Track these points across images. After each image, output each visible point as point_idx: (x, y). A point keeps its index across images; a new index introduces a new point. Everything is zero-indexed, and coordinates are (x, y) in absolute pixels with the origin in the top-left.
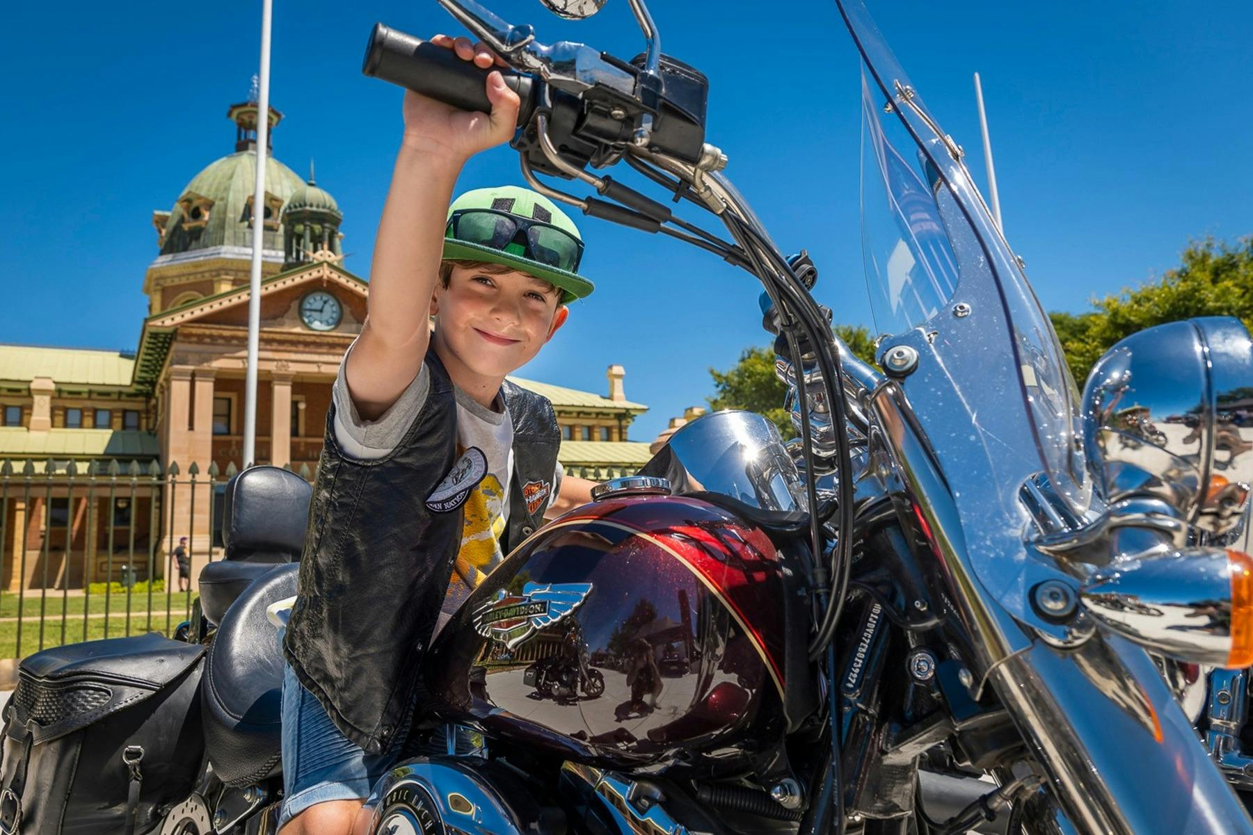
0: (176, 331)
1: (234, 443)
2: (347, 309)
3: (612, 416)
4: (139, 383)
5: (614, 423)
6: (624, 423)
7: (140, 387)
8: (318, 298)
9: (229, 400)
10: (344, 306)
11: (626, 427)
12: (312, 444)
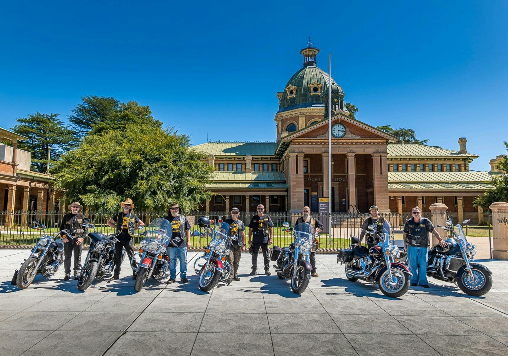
0: (291, 141)
1: (309, 176)
2: (348, 129)
3: (461, 160)
4: (277, 155)
5: (463, 162)
6: (467, 162)
7: (277, 156)
8: (337, 126)
9: (307, 161)
10: (346, 128)
11: (468, 164)
12: (336, 176)
